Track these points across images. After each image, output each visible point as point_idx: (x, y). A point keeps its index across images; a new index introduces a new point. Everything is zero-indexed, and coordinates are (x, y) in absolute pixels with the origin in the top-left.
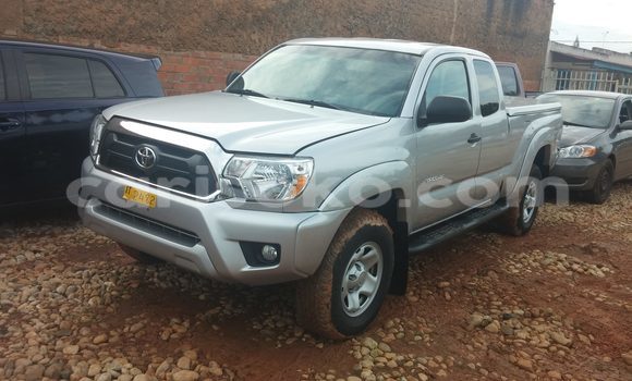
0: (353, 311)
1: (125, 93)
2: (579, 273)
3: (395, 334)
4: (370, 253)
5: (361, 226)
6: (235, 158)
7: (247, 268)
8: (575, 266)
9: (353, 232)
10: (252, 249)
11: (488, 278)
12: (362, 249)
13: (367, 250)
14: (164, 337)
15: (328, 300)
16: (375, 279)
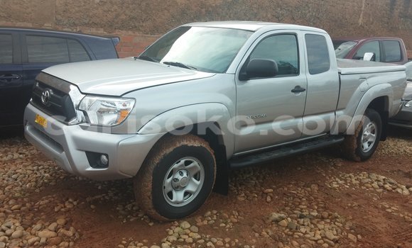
0: (178, 203)
1: (90, 57)
2: (388, 190)
3: (208, 221)
4: (192, 165)
5: (178, 145)
6: (86, 98)
7: (90, 169)
8: (387, 186)
9: (171, 149)
10: (94, 157)
11: (309, 189)
12: (183, 161)
13: (187, 163)
14: (56, 210)
15: (149, 194)
16: (198, 183)
